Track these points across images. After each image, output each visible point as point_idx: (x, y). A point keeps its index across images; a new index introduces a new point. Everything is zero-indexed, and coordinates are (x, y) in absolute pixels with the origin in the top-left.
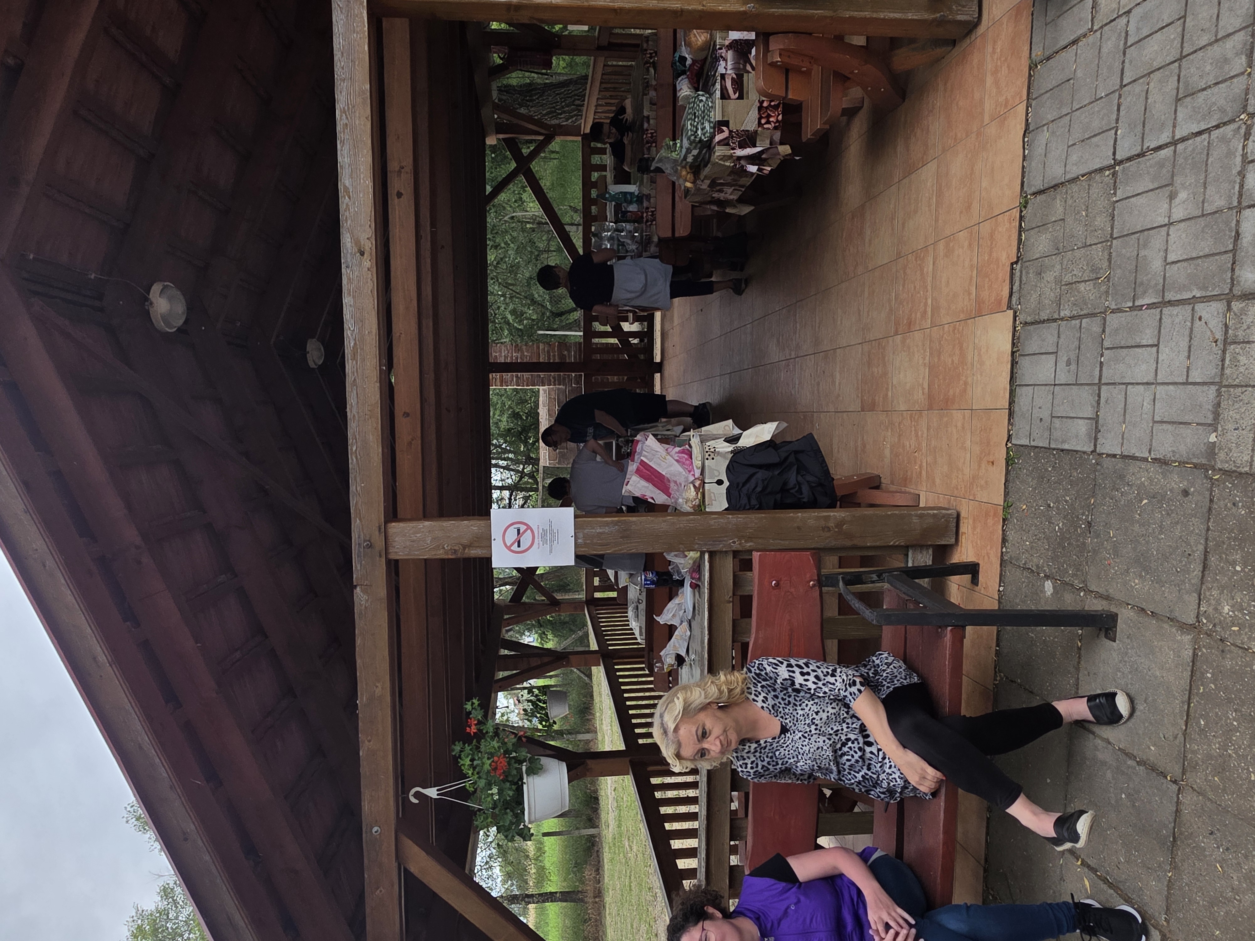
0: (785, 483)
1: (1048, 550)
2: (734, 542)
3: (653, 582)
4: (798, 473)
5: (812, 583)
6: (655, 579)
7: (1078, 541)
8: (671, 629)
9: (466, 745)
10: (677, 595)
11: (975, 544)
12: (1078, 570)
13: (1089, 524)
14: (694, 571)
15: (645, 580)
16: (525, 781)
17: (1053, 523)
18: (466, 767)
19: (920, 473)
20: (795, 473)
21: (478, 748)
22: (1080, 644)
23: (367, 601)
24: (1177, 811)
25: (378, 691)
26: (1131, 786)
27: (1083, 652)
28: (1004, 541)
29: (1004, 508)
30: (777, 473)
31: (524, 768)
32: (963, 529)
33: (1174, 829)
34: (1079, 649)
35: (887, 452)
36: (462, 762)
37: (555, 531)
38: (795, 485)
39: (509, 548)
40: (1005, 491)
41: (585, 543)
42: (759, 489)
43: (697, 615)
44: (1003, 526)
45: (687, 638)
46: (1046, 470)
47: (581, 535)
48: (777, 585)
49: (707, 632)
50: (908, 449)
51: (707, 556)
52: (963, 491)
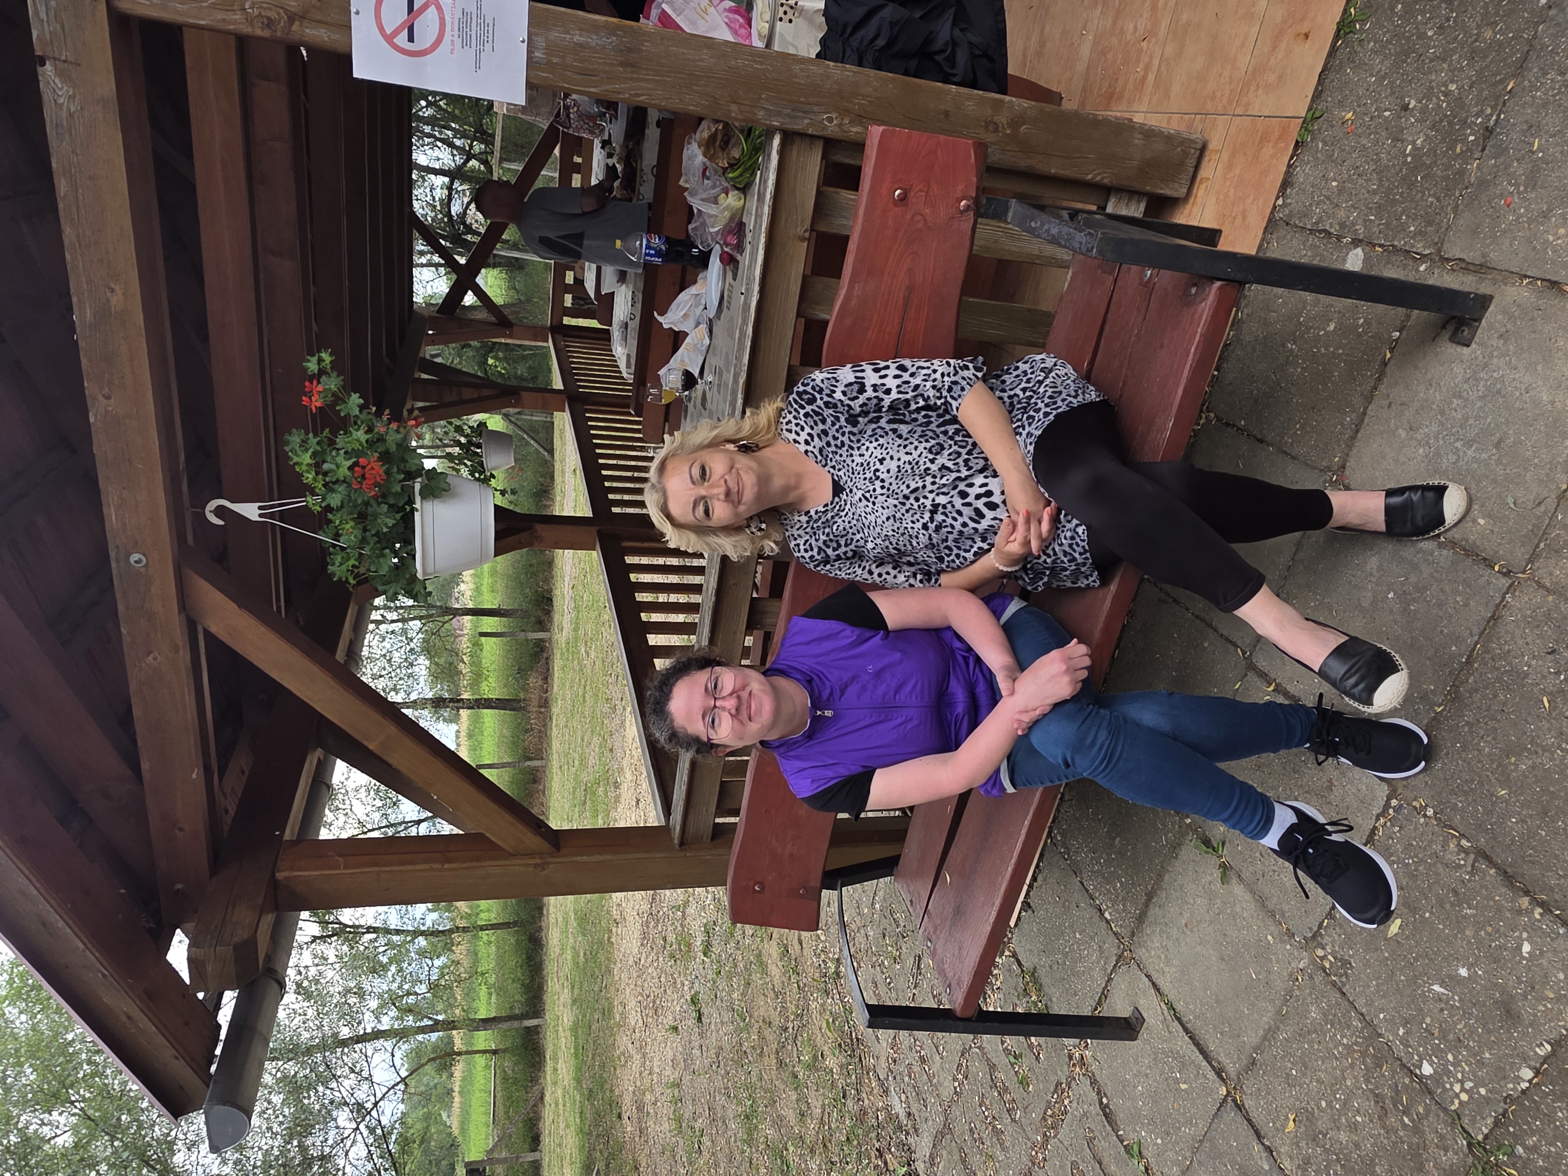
0: (928, 41)
1: (1375, 192)
2: (830, 120)
3: (658, 253)
4: (955, 24)
5: (963, 203)
6: (663, 247)
7: (1448, 167)
8: (677, 338)
9: (311, 435)
10: (695, 282)
11: (1221, 197)
12: (1430, 223)
13: (1488, 132)
14: (729, 233)
15: (648, 247)
16: (417, 505)
17: (1403, 141)
18: (304, 468)
19: (1144, 78)
20: (951, 19)
21: (332, 443)
22: (1388, 355)
23: (71, 98)
24: (1494, 618)
25: (116, 300)
26: (1413, 579)
27: (1388, 370)
28: (1286, 184)
29: (1304, 122)
30: (918, 15)
31: (417, 487)
32: (1206, 171)
33: (1477, 643)
34: (1385, 364)
35: (1086, 50)
36: (296, 459)
37: (488, 20)
38: (946, 44)
39: (389, 39)
40: (1316, 89)
41: (549, 63)
42: (881, 42)
43: (725, 310)
44: (1292, 158)
45: (704, 349)
46: (1422, 36)
47: (540, 42)
48: (903, 198)
49: (756, 288)
50: (1128, 38)
51: (776, 141)
52: (1225, 101)
